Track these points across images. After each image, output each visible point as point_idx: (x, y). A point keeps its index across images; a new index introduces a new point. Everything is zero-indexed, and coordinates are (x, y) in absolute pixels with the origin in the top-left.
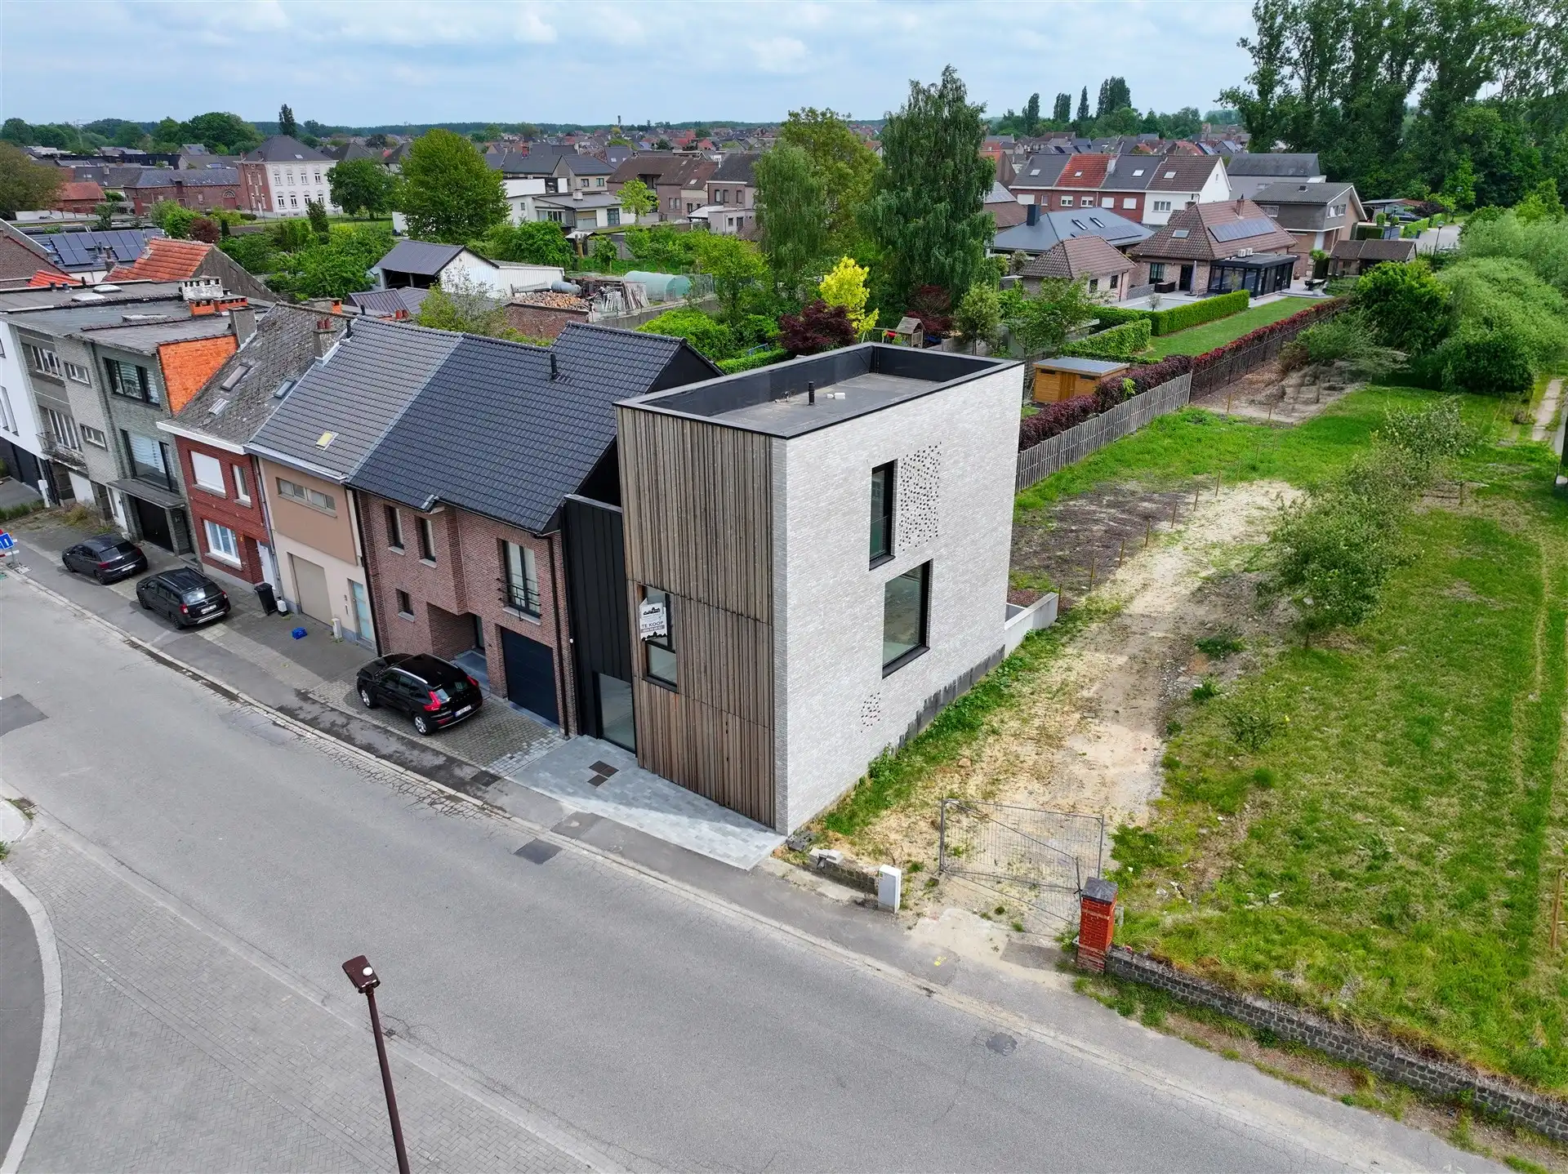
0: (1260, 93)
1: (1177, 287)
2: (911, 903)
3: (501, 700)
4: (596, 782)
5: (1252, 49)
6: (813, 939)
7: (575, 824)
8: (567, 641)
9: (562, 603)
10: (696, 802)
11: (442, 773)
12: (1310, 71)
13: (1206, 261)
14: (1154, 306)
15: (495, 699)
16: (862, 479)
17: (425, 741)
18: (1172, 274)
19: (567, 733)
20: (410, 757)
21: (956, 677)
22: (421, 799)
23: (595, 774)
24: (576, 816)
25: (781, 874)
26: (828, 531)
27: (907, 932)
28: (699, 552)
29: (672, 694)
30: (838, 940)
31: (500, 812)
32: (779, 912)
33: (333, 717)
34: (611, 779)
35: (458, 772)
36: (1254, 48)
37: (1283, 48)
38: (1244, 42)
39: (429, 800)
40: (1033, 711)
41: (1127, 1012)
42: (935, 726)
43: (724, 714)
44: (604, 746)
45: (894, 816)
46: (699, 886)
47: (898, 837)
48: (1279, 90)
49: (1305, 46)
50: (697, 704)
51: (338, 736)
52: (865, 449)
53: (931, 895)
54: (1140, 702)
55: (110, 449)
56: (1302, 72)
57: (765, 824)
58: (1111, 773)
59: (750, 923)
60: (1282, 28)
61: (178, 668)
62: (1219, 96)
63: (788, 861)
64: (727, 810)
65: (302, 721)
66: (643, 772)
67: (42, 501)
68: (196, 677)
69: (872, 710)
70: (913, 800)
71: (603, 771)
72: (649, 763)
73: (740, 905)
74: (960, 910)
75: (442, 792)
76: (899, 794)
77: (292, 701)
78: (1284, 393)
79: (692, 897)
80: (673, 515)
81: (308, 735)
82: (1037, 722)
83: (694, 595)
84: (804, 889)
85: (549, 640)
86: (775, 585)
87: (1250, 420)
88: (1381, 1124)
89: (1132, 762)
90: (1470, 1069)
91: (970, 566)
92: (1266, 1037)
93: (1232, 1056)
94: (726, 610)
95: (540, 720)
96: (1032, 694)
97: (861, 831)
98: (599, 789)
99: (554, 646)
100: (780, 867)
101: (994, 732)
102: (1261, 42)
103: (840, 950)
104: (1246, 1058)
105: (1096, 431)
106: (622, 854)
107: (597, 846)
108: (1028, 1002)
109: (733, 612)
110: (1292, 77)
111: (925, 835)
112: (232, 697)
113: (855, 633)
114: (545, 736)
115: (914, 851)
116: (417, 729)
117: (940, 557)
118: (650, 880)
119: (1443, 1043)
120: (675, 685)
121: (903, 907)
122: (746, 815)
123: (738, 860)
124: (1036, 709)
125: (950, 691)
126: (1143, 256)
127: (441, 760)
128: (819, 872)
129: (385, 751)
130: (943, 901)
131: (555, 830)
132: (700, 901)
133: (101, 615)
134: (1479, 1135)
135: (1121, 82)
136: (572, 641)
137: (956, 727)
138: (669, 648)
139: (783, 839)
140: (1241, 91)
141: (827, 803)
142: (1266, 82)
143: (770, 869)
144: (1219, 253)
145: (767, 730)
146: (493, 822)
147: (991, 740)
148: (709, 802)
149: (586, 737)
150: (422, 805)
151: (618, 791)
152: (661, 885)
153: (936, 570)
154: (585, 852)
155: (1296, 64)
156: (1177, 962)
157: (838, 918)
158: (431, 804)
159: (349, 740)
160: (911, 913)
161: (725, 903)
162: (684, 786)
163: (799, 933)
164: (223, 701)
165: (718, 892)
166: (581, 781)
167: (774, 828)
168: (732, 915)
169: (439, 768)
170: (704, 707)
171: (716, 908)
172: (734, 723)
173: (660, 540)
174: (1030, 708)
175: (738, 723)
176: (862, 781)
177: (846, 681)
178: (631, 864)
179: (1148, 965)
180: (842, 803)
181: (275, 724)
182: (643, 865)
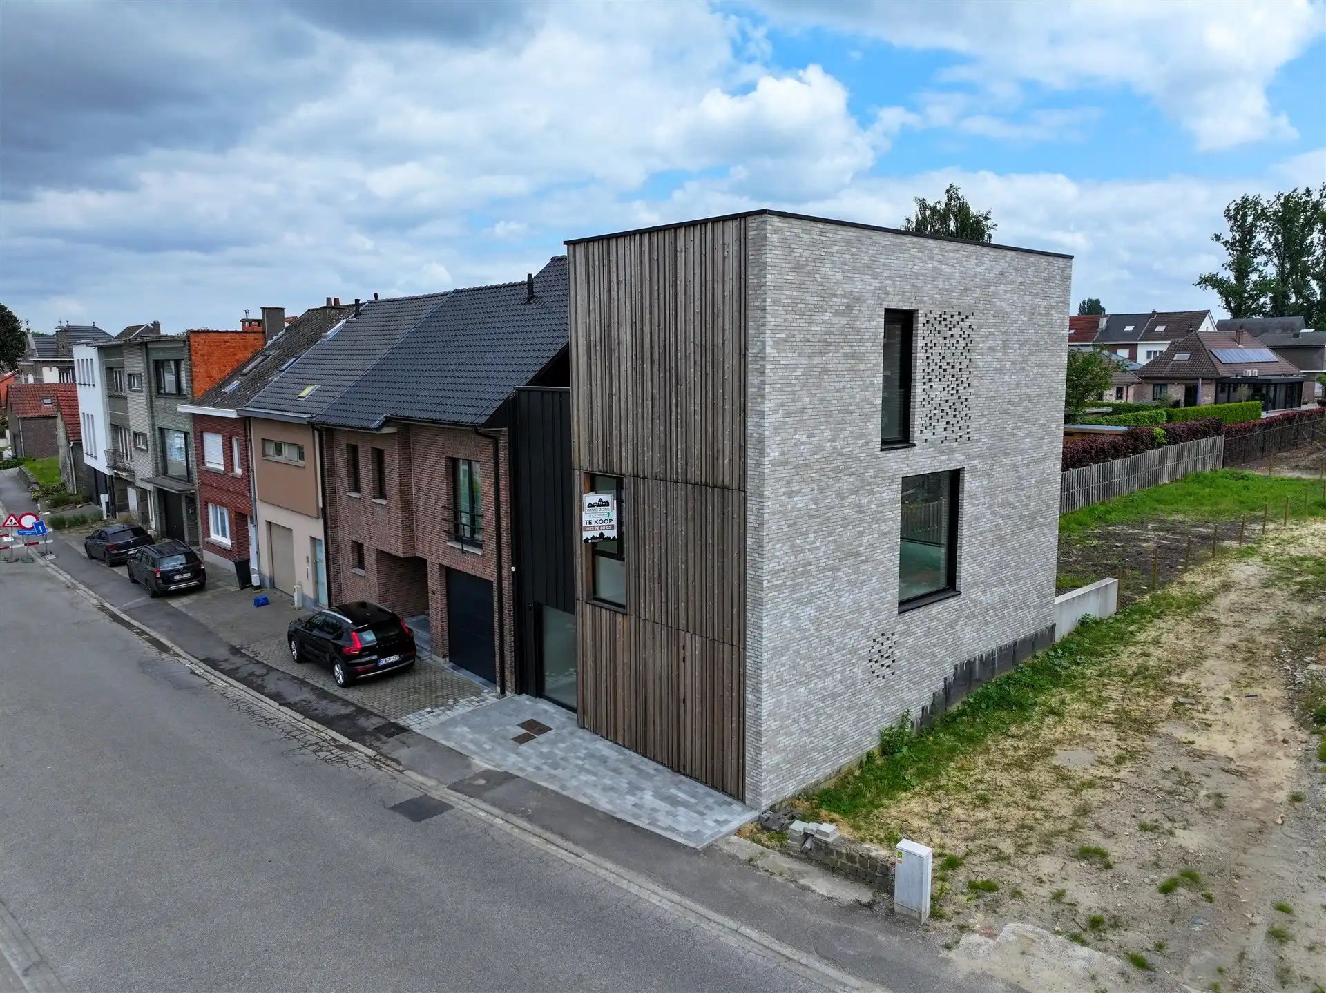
0: (1236, 278)
2: (948, 909)
3: (441, 660)
4: (521, 740)
5: (1226, 243)
6: (788, 951)
7: (482, 782)
8: (509, 569)
9: (505, 522)
10: (641, 767)
11: (344, 722)
12: (1283, 259)
13: (1212, 379)
15: (434, 658)
16: (871, 318)
17: (339, 692)
18: (1176, 393)
19: (503, 692)
20: (315, 706)
21: (994, 645)
22: (306, 745)
23: (523, 731)
24: (486, 774)
25: (747, 857)
26: (825, 370)
27: (944, 954)
28: (656, 409)
29: (619, 618)
30: (827, 956)
31: (393, 764)
32: (737, 907)
33: (252, 668)
34: (541, 738)
35: (363, 722)
36: (1227, 242)
37: (1255, 241)
38: (1218, 237)
39: (315, 747)
40: (1104, 694)
42: (969, 704)
43: (682, 633)
44: (544, 705)
45: (917, 799)
46: (625, 864)
47: (925, 824)
48: (1254, 277)
49: (1276, 239)
50: (649, 626)
51: (250, 685)
52: (875, 277)
53: (980, 902)
55: (150, 450)
56: (1276, 260)
57: (731, 795)
59: (693, 919)
60: (1253, 226)
61: (130, 626)
62: (1198, 280)
63: (760, 842)
64: (682, 777)
65: (223, 672)
66: (581, 732)
67: (101, 514)
68: (142, 633)
69: (883, 658)
70: (943, 782)
71: (534, 728)
72: (589, 721)
73: (681, 893)
74: (1029, 927)
75: (335, 740)
76: (922, 774)
77: (221, 653)
79: (611, 878)
80: (627, 367)
81: (220, 683)
82: (1112, 706)
83: (648, 473)
84: (778, 879)
85: (489, 573)
86: (750, 428)
87: (1298, 481)
91: (1012, 498)
94: (686, 482)
95: (477, 680)
96: (1100, 675)
97: (869, 813)
98: (523, 748)
99: (494, 579)
100: (745, 848)
101: (1053, 712)
102: (1234, 238)
103: (833, 972)
105: (1128, 474)
106: (530, 819)
107: (500, 807)
109: (696, 484)
110: (1266, 264)
111: (963, 825)
112: (163, 648)
113: (861, 534)
114: (477, 694)
115: (948, 841)
116: (336, 679)
117: (973, 470)
118: (560, 851)
120: (623, 607)
121: (936, 915)
122: (706, 783)
123: (688, 835)
124: (1109, 692)
125: (987, 662)
126: (1145, 378)
127: (348, 710)
128: (805, 857)
129: (292, 700)
130: (1002, 910)
131: (453, 787)
132: (624, 884)
133: (89, 587)
135: (1097, 302)
136: (513, 569)
137: (998, 705)
138: (619, 555)
139: (751, 815)
140: (1219, 277)
141: (820, 775)
142: (1242, 268)
143: (732, 850)
144: (1224, 372)
145: (735, 649)
146: (380, 775)
147: (1050, 720)
148: (661, 767)
149: (524, 696)
150: (304, 751)
151: (545, 750)
152: (571, 859)
153: (970, 485)
154: (482, 814)
155: (1269, 253)
157: (831, 923)
158: (315, 751)
159: (260, 689)
160: (950, 925)
161: (658, 889)
162: (630, 748)
163: (766, 939)
164: (152, 651)
165: (651, 874)
166: (504, 738)
167: (743, 800)
168: (666, 906)
169: (342, 717)
170: (657, 627)
171: (644, 894)
172: (693, 645)
173: (611, 407)
174: (1100, 691)
175: (698, 645)
176: (870, 756)
177: (847, 599)
178: (538, 830)
180: (843, 778)
181: (193, 673)
182: (553, 832)
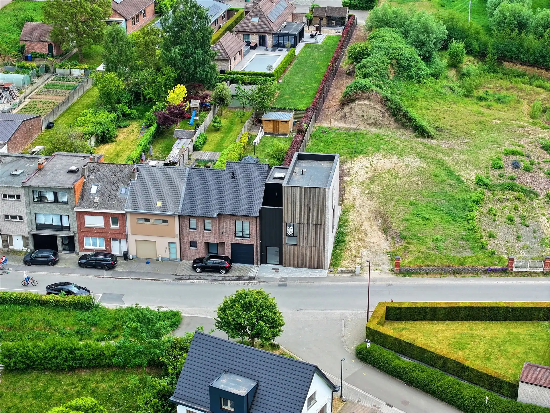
1: (258, 45)
4: (277, 272)
6: (349, 282)
7: (283, 279)
8: (259, 242)
9: (259, 233)
10: (303, 269)
13: (271, 33)
14: (270, 70)
17: (225, 275)
18: (254, 39)
19: (257, 265)
20: (228, 279)
23: (275, 270)
24: (281, 278)
25: (333, 275)
27: (364, 277)
28: (305, 213)
29: (295, 246)
30: (353, 281)
31: (264, 282)
33: (194, 277)
34: (279, 270)
35: (243, 278)
40: (353, 235)
41: (406, 276)
42: (336, 243)
43: (311, 247)
44: (269, 265)
45: (343, 261)
46: (321, 281)
47: (348, 264)
50: (303, 247)
51: (202, 280)
53: (363, 271)
54: (374, 228)
55: (25, 221)
57: (321, 269)
58: (378, 243)
59: (336, 283)
61: (129, 279)
63: (332, 273)
64: (311, 269)
66: (285, 267)
70: (345, 258)
72: (286, 265)
73: (331, 281)
75: (246, 282)
76: (341, 258)
77: (176, 277)
78: (346, 115)
79: (321, 283)
80: (298, 207)
81: (194, 282)
83: (303, 223)
84: (340, 276)
87: (340, 129)
88: (446, 278)
89: (380, 240)
90: (455, 267)
92: (427, 273)
93: (423, 277)
94: (312, 224)
95: (246, 265)
96: (351, 231)
97: (340, 265)
98: (279, 273)
99: (254, 244)
101: (349, 241)
103: (355, 282)
104: (425, 277)
106: (300, 281)
107: (293, 281)
108: (390, 279)
109: (314, 224)
111: (353, 263)
112: (157, 280)
114: (251, 267)
116: (221, 273)
118: (310, 283)
119: (451, 265)
120: (295, 244)
121: (360, 274)
122: (316, 268)
123: (323, 276)
126: (240, 32)
128: (341, 273)
129: (220, 279)
130: (366, 271)
131: (280, 281)
132: (323, 283)
134: (458, 276)
137: (341, 242)
139: (327, 270)
143: (331, 275)
144: (277, 30)
145: (322, 247)
147: (350, 243)
148: (306, 268)
149: (263, 265)
151: (284, 272)
152: (313, 283)
154: (292, 283)
156: (411, 266)
157: (350, 278)
158: (248, 284)
159: (207, 280)
160: (362, 274)
161: (328, 282)
162: (297, 267)
163: (346, 282)
165: (325, 281)
166: (273, 273)
167: (324, 269)
168: (331, 283)
169: (238, 279)
170: (305, 247)
172: (313, 249)
173: (294, 213)
178: (303, 282)
179: (407, 268)
180: (331, 262)
181: (180, 282)
182: (306, 281)
